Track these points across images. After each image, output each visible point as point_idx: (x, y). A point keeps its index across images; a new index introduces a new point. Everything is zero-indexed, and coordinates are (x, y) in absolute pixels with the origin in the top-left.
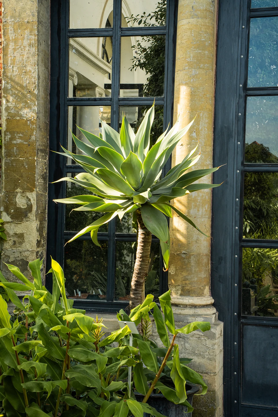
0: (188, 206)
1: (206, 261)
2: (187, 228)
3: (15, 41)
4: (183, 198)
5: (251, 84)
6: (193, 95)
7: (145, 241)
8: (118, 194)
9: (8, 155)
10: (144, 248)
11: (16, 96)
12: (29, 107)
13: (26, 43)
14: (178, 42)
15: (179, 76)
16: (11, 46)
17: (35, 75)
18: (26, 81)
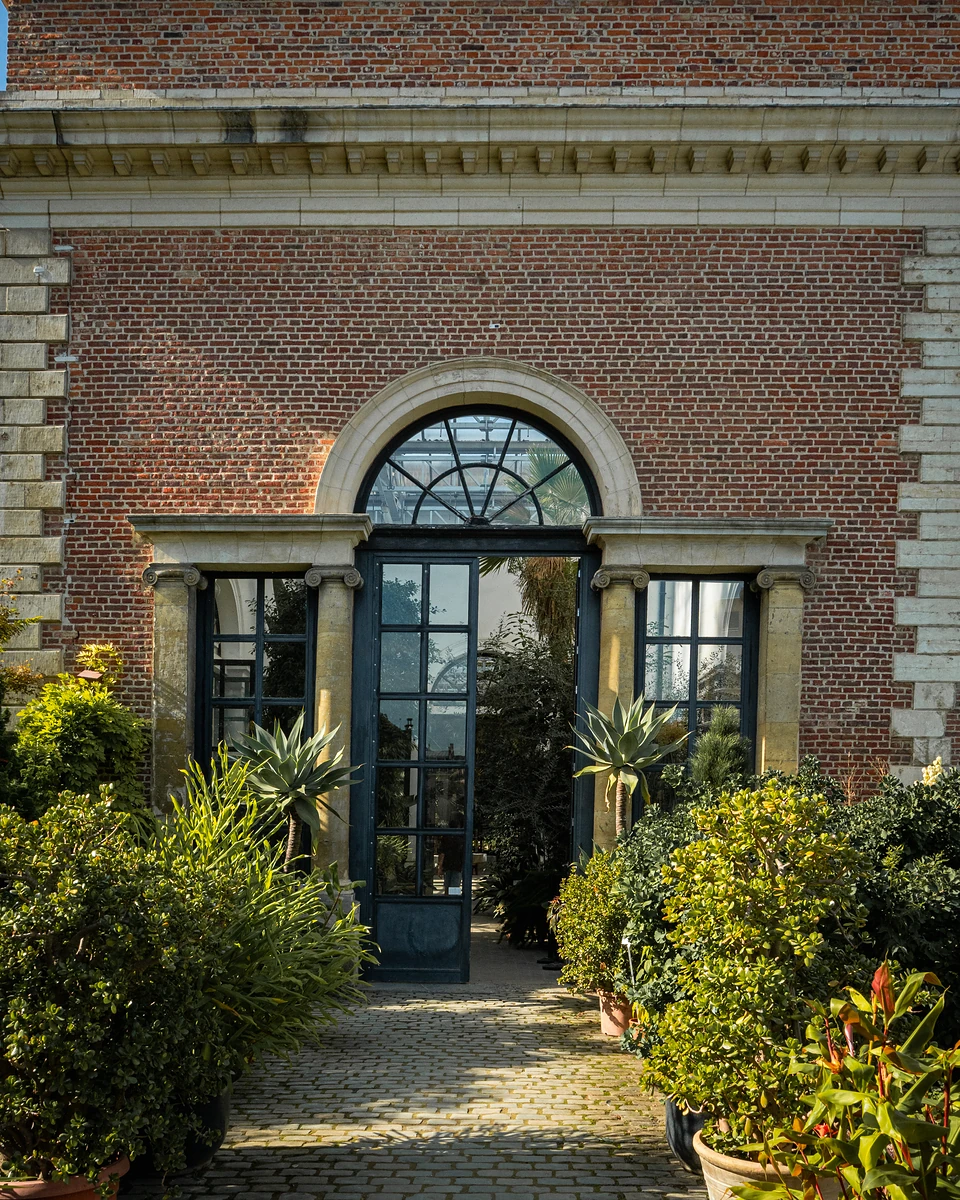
0: (330, 800)
1: (345, 847)
2: (329, 819)
3: (166, 647)
4: (326, 794)
5: (383, 689)
6: (333, 699)
7: (296, 830)
8: (273, 789)
9: (159, 752)
10: (295, 836)
11: (166, 698)
12: (179, 708)
13: (176, 649)
14: (319, 651)
15: (319, 682)
16: (162, 652)
17: (185, 678)
18: (175, 684)
